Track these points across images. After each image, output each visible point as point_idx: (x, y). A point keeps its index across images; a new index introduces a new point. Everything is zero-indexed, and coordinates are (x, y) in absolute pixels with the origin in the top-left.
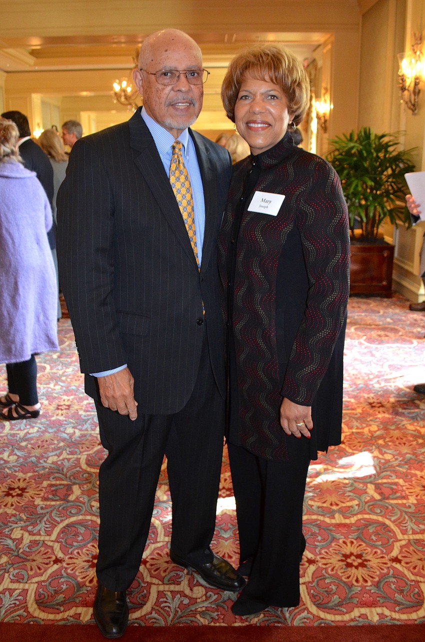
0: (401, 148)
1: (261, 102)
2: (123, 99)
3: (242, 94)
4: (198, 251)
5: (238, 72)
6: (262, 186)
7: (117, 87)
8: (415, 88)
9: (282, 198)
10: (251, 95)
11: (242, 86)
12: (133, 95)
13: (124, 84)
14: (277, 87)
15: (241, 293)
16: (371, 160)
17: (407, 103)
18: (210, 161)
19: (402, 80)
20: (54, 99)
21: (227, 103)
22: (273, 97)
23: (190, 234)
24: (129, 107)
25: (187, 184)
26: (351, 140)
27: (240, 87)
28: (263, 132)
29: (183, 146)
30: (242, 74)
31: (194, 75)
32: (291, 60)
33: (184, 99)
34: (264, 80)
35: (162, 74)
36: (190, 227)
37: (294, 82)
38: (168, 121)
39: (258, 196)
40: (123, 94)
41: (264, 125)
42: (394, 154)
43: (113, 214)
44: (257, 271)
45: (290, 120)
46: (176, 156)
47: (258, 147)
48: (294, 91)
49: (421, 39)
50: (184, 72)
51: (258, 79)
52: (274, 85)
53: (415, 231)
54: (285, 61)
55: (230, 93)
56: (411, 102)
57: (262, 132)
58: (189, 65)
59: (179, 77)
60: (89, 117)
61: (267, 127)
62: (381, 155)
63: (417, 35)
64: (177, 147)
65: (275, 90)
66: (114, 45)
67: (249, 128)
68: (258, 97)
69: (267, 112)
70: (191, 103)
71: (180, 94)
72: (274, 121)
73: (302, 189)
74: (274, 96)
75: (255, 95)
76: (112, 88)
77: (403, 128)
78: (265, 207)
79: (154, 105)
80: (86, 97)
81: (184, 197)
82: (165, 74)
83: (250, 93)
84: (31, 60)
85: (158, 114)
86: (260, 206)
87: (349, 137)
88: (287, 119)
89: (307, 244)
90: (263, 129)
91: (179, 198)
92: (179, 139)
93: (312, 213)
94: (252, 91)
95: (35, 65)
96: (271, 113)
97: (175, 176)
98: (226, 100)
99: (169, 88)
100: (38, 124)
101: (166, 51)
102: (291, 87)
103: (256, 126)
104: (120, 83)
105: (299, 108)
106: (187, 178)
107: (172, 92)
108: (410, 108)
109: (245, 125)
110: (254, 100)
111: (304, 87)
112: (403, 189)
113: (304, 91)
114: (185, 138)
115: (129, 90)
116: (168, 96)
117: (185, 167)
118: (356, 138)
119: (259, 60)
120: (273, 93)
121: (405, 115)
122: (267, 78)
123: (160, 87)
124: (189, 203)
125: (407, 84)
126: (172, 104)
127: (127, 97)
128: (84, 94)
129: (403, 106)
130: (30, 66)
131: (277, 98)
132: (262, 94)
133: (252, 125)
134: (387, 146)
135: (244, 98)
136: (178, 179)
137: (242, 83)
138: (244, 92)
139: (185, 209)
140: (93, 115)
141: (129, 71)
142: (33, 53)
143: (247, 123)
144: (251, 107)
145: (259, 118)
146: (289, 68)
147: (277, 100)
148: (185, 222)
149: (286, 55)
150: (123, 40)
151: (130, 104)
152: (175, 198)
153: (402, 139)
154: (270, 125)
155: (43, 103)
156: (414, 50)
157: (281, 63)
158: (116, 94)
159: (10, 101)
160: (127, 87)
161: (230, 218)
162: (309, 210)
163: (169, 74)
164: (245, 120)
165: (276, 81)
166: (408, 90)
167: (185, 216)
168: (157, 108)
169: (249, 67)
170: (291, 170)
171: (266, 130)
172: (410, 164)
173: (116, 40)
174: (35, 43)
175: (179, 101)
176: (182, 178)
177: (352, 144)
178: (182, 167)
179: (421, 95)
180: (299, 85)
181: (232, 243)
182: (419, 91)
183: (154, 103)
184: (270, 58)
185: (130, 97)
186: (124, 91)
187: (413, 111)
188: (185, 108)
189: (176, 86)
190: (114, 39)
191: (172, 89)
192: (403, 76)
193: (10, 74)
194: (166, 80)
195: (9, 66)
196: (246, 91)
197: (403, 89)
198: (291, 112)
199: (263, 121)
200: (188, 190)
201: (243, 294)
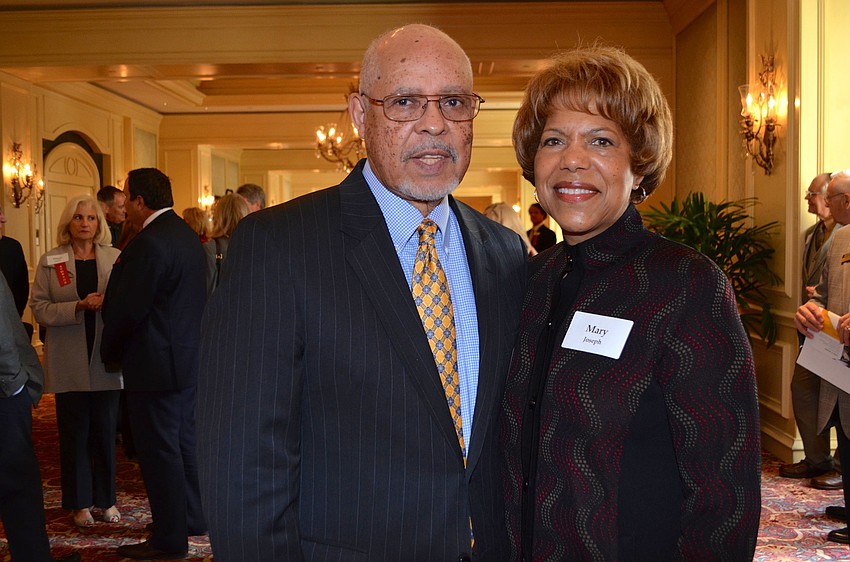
0: (749, 224)
1: (581, 149)
2: (330, 153)
3: (547, 135)
4: (465, 423)
5: (541, 97)
6: (588, 302)
7: (321, 137)
8: (766, 134)
9: (628, 325)
10: (563, 137)
11: (549, 120)
12: (344, 148)
13: (332, 132)
14: (611, 125)
15: (549, 502)
16: (706, 241)
17: (755, 157)
18: (489, 256)
19: (747, 123)
20: (232, 152)
21: (522, 152)
22: (604, 141)
23: (449, 391)
24: (339, 164)
25: (444, 298)
26: (674, 211)
27: (544, 124)
28: (585, 202)
29: (438, 228)
30: (548, 101)
31: (455, 103)
32: (638, 78)
33: (434, 147)
34: (588, 111)
35: (395, 102)
36: (450, 379)
37: (643, 115)
38: (406, 186)
39: (581, 321)
40: (330, 146)
41: (587, 192)
42: (742, 231)
43: (300, 354)
44: (582, 464)
45: (635, 184)
46: (424, 248)
47: (575, 230)
48: (642, 132)
49: (772, 65)
50: (436, 99)
51: (576, 110)
52: (607, 121)
53: (781, 349)
54: (626, 78)
55: (527, 133)
56: (762, 156)
57: (581, 204)
58: (445, 85)
59: (425, 107)
60: (281, 177)
61: (592, 195)
62: (721, 234)
63: (766, 59)
64: (428, 230)
65: (607, 129)
66: (319, 77)
67: (559, 196)
68: (576, 142)
69: (593, 167)
70: (447, 155)
71: (426, 137)
72: (604, 184)
73: (667, 310)
74: (606, 140)
75: (569, 137)
76: (315, 137)
77: (750, 193)
78: (594, 342)
79: (381, 158)
80: (278, 150)
81: (438, 322)
82: (402, 101)
83: (562, 133)
84: (199, 98)
85: (388, 174)
86: (586, 340)
87: (670, 208)
88: (630, 182)
89: (679, 413)
90: (585, 197)
91: (428, 324)
92: (431, 217)
93: (689, 355)
94: (565, 131)
95: (204, 104)
96: (598, 170)
97: (422, 284)
98: (520, 146)
99: (409, 126)
100: (206, 188)
101: (403, 61)
102: (636, 123)
103: (571, 192)
104: (326, 132)
105: (653, 161)
106: (444, 287)
107: (414, 134)
108: (760, 165)
109: (551, 191)
110: (568, 145)
111: (661, 123)
112: (755, 285)
113: (662, 131)
114: (443, 215)
115: (339, 140)
116: (405, 142)
117: (440, 268)
118: (681, 208)
119: (579, 77)
120: (603, 134)
121: (753, 174)
122: (592, 107)
123: (392, 125)
124: (447, 333)
125: (755, 130)
126: (414, 155)
127: (335, 150)
128: (274, 145)
129: (750, 161)
130: (197, 105)
131: (611, 144)
132: (583, 136)
133: (563, 190)
134: (730, 219)
135: (550, 143)
136: (427, 289)
137: (547, 116)
138: (551, 132)
139: (440, 345)
140: (286, 175)
141: (340, 114)
142: (203, 87)
143: (556, 188)
144: (564, 158)
145: (577, 178)
146: (633, 90)
147: (612, 147)
148: (440, 369)
149: (629, 68)
150: (331, 71)
151: (341, 160)
152: (422, 324)
153: (750, 211)
154: (597, 191)
155: (214, 157)
156: (762, 80)
157: (618, 81)
158: (320, 145)
159: (166, 154)
160: (336, 135)
161: (526, 360)
162: (681, 349)
163: (408, 102)
164: (552, 182)
165: (609, 113)
166: (757, 138)
167: (439, 357)
168: (385, 163)
169: (560, 89)
170: (641, 273)
171: (590, 201)
172: (766, 247)
173: (321, 70)
174: (206, 72)
175: (427, 150)
176: (435, 288)
177: (677, 219)
178: (435, 268)
179: (777, 145)
180: (653, 120)
181: (532, 406)
182: (775, 139)
183: (380, 153)
184: (597, 73)
185: (340, 151)
186: (332, 141)
187: (766, 168)
188: (436, 163)
189: (421, 123)
190: (318, 68)
191: (414, 129)
192: (748, 117)
193: (167, 117)
194: (404, 112)
195: (166, 104)
196: (553, 130)
197: (750, 136)
198: (637, 169)
199: (583, 184)
200: (447, 310)
201: (553, 506)
